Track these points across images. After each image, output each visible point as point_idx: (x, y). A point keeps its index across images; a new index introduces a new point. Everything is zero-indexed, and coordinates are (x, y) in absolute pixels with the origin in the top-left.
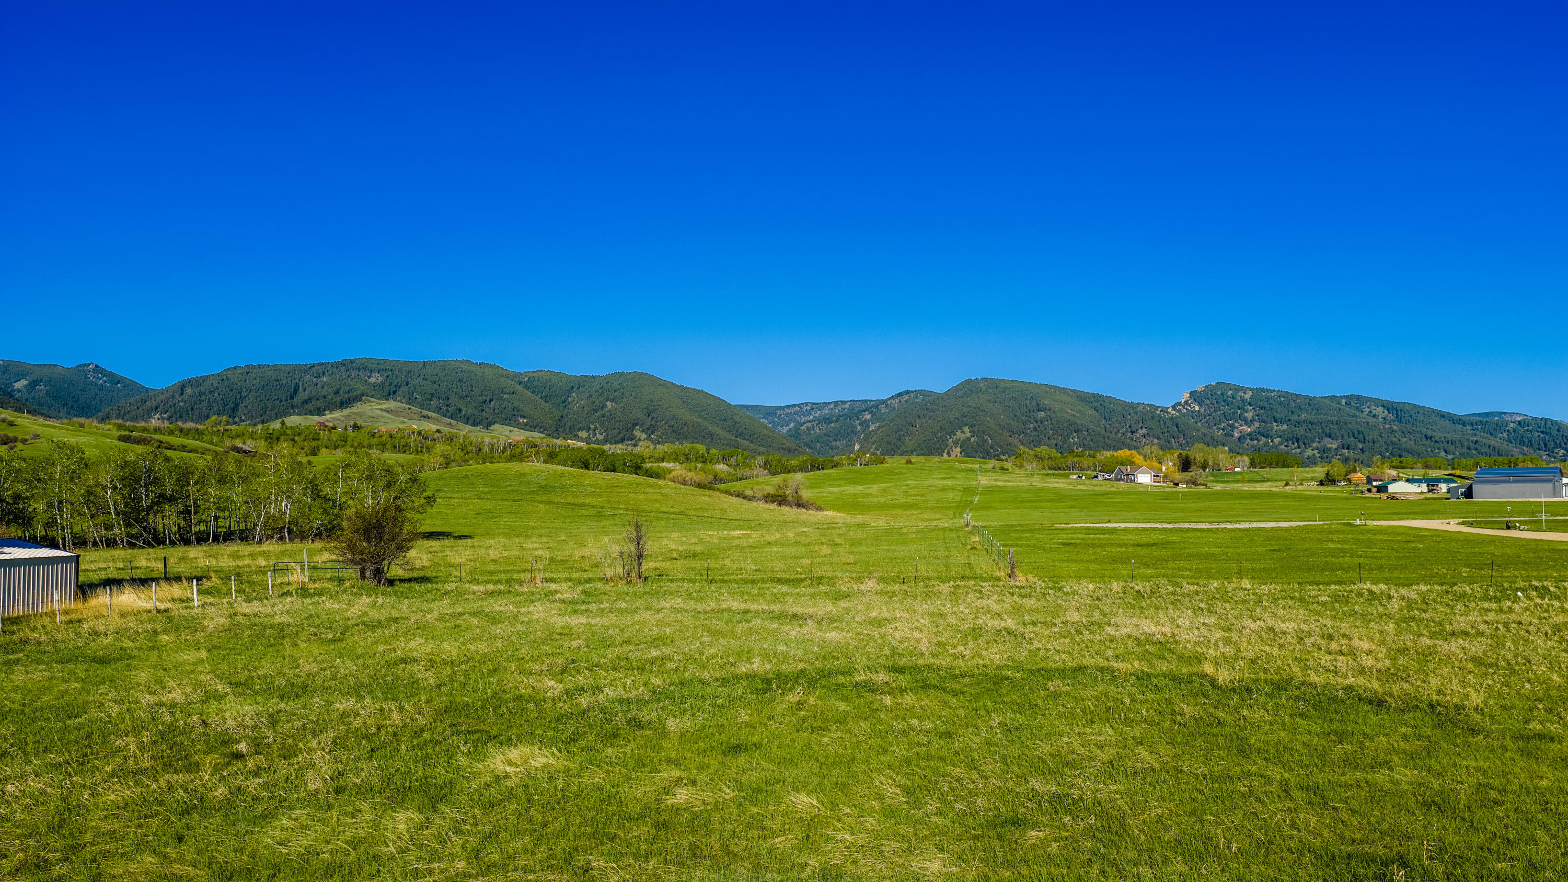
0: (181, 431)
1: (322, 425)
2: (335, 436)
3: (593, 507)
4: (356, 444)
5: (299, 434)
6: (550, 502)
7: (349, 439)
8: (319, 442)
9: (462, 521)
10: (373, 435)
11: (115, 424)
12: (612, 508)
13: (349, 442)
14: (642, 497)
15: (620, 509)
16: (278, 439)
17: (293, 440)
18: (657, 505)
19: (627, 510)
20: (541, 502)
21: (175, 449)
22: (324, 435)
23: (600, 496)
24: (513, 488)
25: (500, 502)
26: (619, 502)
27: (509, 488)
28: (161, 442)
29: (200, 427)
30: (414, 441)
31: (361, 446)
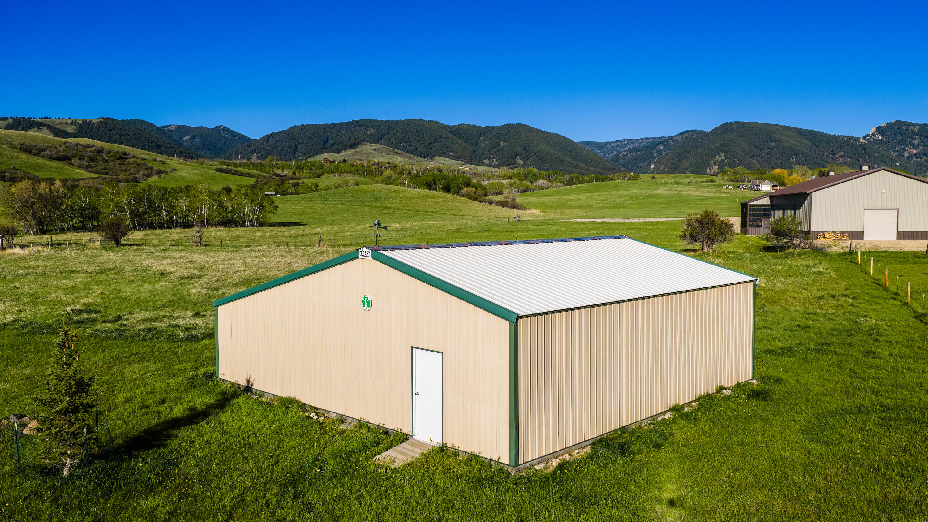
1: (326, 160)
2: (333, 166)
4: (343, 171)
5: (314, 166)
7: (340, 168)
8: (324, 170)
10: (353, 165)
13: (340, 170)
16: (303, 168)
17: (311, 169)
21: (244, 176)
28: (237, 171)
29: (263, 162)
30: (375, 168)
31: (346, 172)
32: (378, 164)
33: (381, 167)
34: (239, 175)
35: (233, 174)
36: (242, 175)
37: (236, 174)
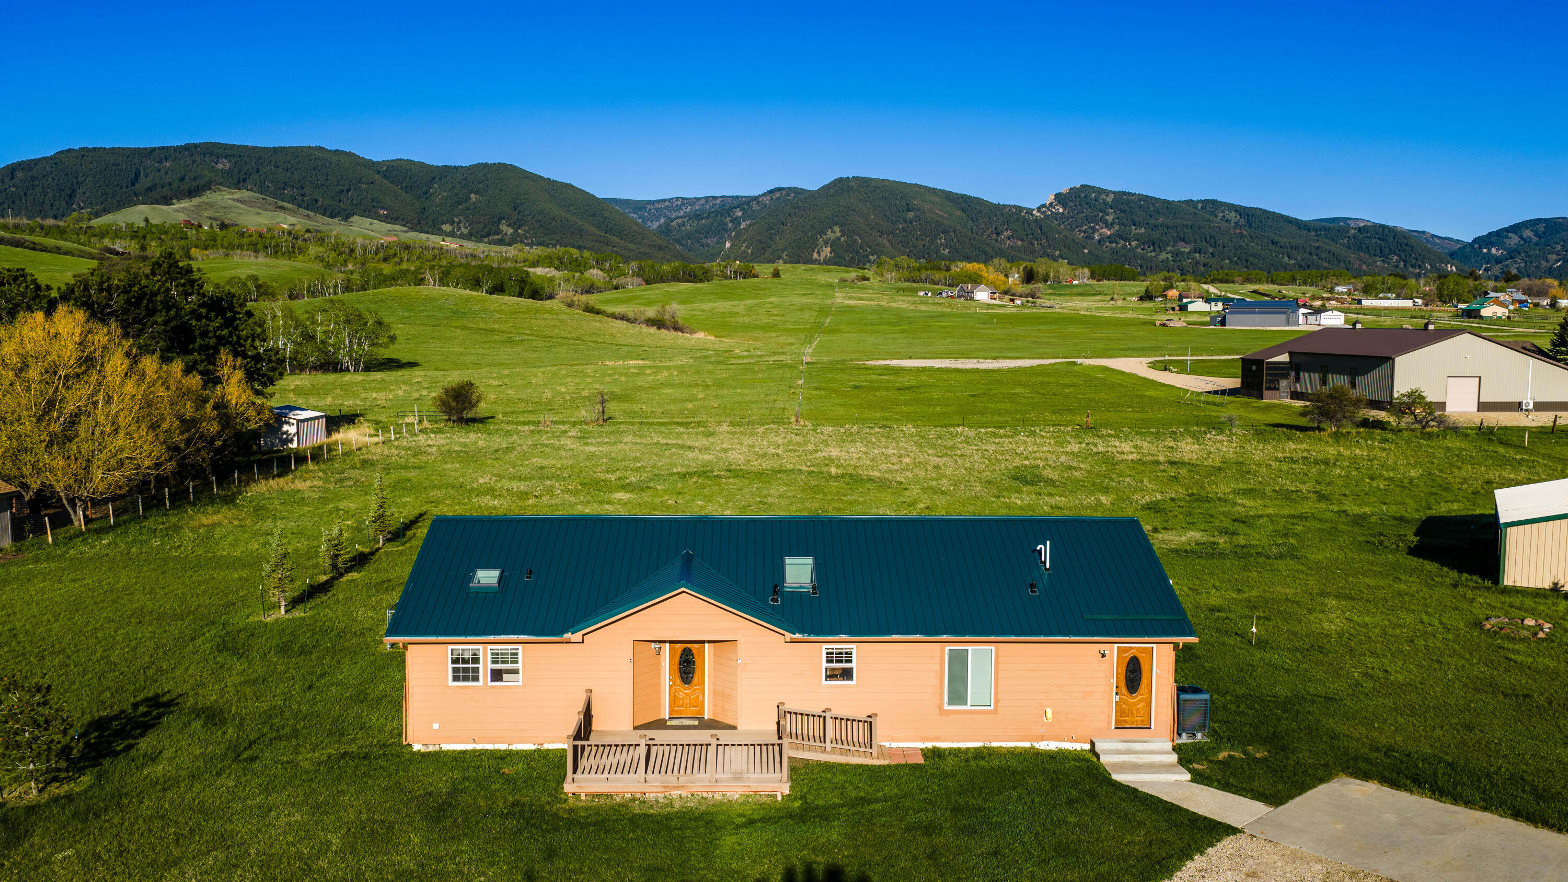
1: (189, 223)
2: (202, 234)
4: (226, 244)
5: (166, 233)
7: (219, 239)
8: (188, 242)
10: (242, 235)
13: (219, 242)
15: (526, 334)
16: (144, 238)
17: (160, 238)
21: (50, 252)
22: (191, 233)
24: (429, 313)
26: (524, 328)
29: (61, 224)
30: (286, 241)
31: (234, 247)
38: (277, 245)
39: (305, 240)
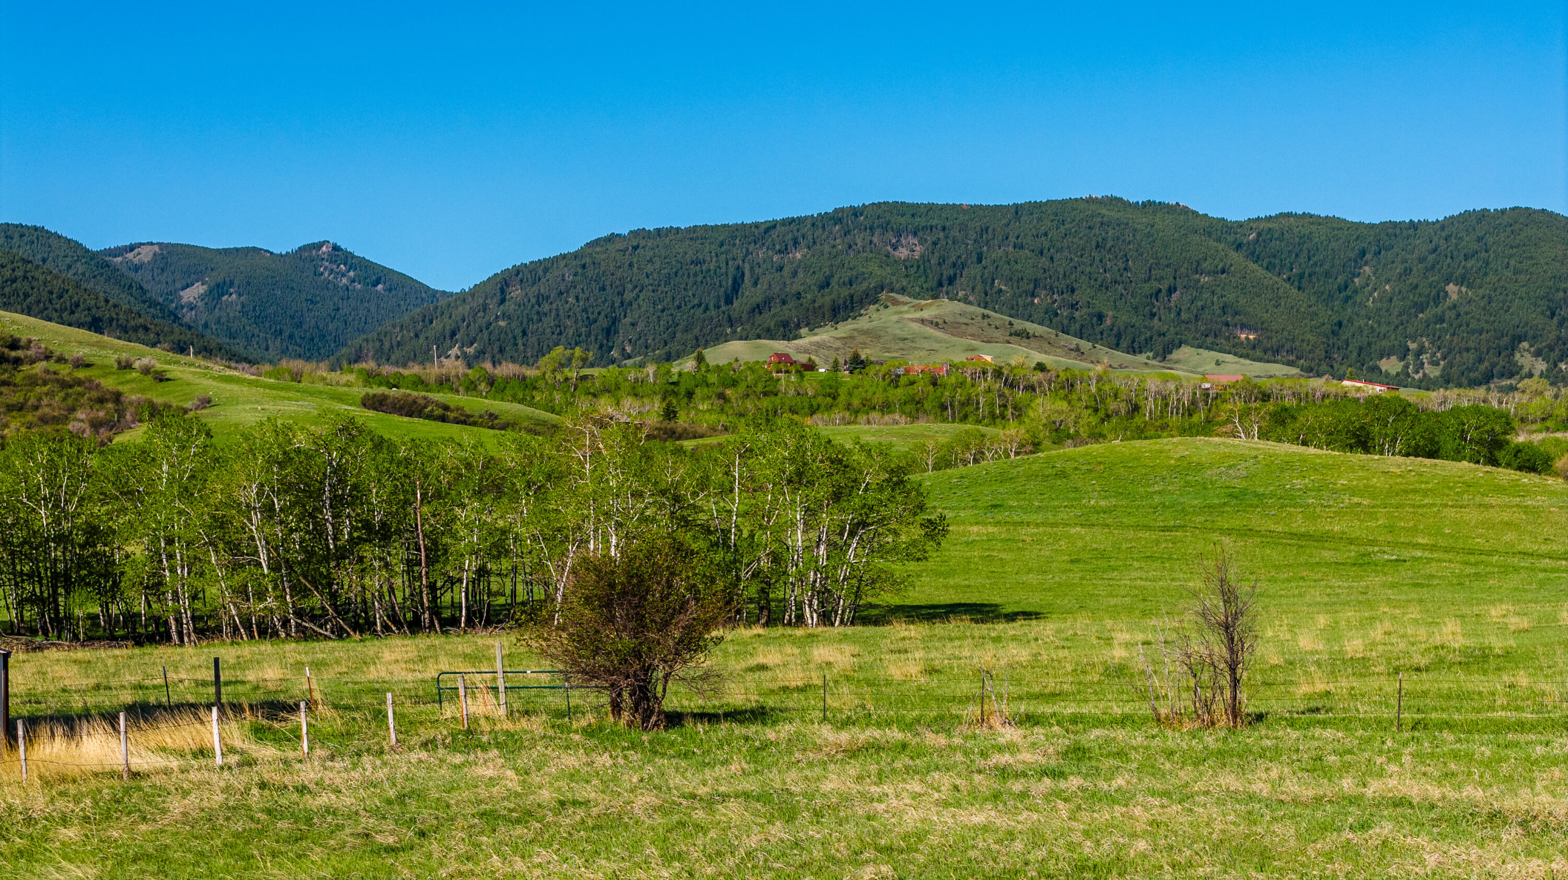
0: (491, 382)
1: (783, 358)
2: (810, 385)
3: (1351, 541)
4: (856, 402)
5: (734, 383)
6: (1250, 532)
7: (842, 391)
8: (777, 400)
9: (1033, 578)
10: (895, 381)
11: (360, 372)
12: (1395, 545)
13: (842, 399)
14: (1473, 516)
15: (1416, 546)
16: (690, 395)
17: (721, 396)
18: (1510, 536)
19: (1433, 548)
20: (1228, 532)
21: (475, 424)
22: (787, 382)
23: (1372, 516)
24: (1167, 500)
25: (1131, 534)
26: (1415, 530)
27: (1157, 499)
28: (446, 408)
29: (530, 372)
30: (989, 390)
31: (868, 406)
32: (998, 373)
33: (1013, 385)
34: (457, 421)
35: (429, 417)
36: (465, 420)
37: (443, 419)
38: (967, 402)
39: (1031, 388)
